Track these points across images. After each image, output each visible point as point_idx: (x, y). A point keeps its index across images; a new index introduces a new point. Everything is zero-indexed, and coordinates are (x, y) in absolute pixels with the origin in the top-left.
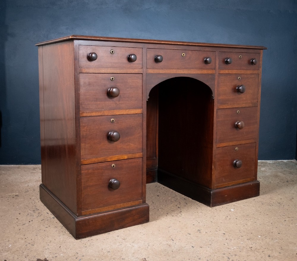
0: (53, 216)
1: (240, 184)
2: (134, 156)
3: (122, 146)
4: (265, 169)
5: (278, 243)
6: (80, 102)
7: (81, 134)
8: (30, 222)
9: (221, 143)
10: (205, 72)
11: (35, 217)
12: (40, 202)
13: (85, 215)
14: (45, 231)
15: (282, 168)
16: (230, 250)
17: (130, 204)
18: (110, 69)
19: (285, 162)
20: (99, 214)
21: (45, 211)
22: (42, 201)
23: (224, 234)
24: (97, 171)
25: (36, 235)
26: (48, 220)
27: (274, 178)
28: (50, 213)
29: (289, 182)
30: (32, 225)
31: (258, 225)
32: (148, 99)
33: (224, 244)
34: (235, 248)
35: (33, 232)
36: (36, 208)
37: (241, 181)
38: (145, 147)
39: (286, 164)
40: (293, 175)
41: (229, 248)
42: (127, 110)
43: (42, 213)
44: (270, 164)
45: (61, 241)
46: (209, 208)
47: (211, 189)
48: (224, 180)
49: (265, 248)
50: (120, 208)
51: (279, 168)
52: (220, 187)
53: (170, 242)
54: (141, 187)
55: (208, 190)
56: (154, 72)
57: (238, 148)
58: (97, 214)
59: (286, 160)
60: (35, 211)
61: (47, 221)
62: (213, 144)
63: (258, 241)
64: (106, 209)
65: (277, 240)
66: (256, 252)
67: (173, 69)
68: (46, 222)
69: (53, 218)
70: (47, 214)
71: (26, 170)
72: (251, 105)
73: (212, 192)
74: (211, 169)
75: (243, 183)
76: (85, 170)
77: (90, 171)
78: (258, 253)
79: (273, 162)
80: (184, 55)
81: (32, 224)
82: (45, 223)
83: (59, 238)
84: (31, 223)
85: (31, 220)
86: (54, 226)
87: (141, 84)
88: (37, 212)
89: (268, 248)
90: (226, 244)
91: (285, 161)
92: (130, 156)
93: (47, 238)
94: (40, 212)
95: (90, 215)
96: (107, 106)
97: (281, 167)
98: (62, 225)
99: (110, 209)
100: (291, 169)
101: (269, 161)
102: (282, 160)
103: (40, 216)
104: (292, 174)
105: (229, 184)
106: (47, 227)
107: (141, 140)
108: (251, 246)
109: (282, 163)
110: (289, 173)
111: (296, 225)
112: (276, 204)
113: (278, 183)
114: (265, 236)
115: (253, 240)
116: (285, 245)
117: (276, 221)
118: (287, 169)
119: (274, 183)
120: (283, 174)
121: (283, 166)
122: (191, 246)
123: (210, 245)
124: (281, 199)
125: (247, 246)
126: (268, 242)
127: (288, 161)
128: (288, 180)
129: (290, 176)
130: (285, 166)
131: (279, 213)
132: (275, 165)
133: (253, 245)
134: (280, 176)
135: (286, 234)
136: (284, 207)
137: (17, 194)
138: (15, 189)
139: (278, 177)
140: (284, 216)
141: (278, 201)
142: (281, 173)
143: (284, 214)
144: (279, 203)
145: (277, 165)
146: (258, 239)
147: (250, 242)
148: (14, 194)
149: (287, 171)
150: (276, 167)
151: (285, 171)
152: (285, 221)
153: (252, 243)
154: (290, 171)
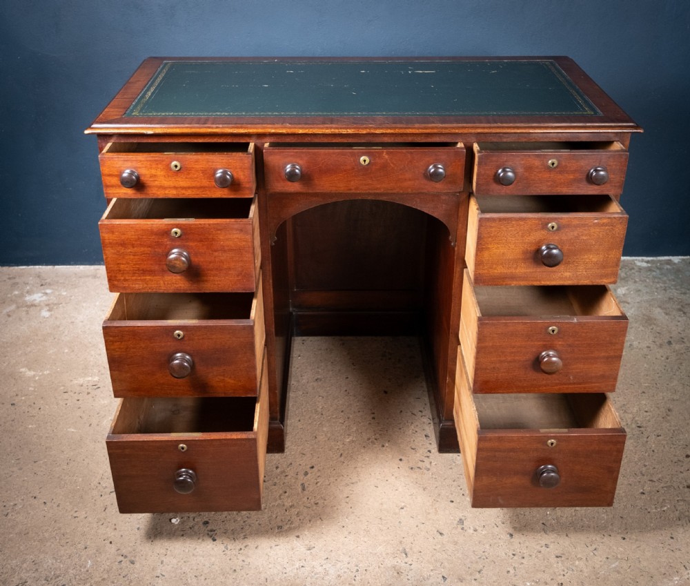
4: (627, 292)
5: (618, 572)
15: (665, 290)
19: (675, 264)
27: (641, 327)
29: (674, 345)
33: (508, 572)
39: (677, 271)
40: (684, 318)
44: (640, 269)
51: (658, 286)
53: (400, 562)
59: (680, 257)
63: (577, 563)
65: (617, 563)
79: (648, 262)
90: (512, 572)
91: (676, 259)
97: (664, 282)
100: (685, 293)
101: (640, 258)
102: (671, 258)
104: (684, 313)
108: (561, 579)
109: (669, 267)
110: (679, 307)
111: (665, 508)
112: (632, 429)
113: (648, 347)
114: (594, 547)
115: (568, 559)
116: (630, 581)
117: (625, 492)
118: (675, 293)
119: (640, 349)
120: (663, 314)
121: (669, 280)
122: (441, 576)
123: (479, 572)
124: (646, 412)
125: (552, 579)
126: (597, 566)
127: (683, 260)
128: (671, 337)
129: (680, 319)
130: (674, 281)
131: (635, 462)
132: (651, 276)
133: (565, 577)
134: (655, 319)
135: (637, 542)
136: (647, 442)
137: (96, 379)
138: (92, 359)
139: (650, 325)
140: (643, 475)
141: (637, 419)
142: (660, 307)
143: (644, 469)
144: (639, 427)
145: (654, 277)
146: (578, 556)
147: (560, 564)
148: (90, 378)
149: (675, 299)
150: (651, 284)
151: (670, 299)
152: (644, 493)
153: (564, 571)
154: (681, 302)
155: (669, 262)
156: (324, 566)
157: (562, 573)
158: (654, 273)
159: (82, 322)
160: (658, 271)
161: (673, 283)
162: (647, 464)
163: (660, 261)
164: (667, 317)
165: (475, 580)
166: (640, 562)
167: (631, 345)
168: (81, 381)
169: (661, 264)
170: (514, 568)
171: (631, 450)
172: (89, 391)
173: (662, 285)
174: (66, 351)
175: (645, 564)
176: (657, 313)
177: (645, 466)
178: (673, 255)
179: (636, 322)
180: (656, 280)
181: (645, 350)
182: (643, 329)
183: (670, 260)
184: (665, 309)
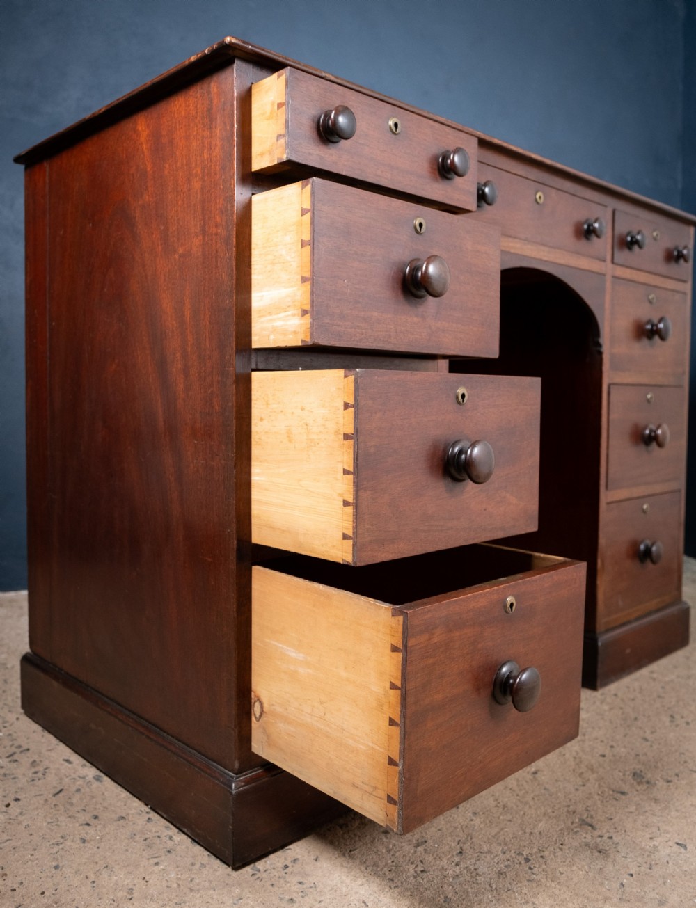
0: (91, 772)
8: (8, 806)
10: (584, 263)
11: (23, 781)
12: (25, 719)
14: (84, 841)
21: (53, 754)
22: (32, 716)
25: (56, 867)
26: (78, 790)
28: (75, 758)
30: (20, 818)
35: (37, 855)
36: (16, 744)
43: (46, 763)
45: (175, 885)
48: (620, 603)
60: (15, 757)
61: (78, 796)
67: (515, 238)
68: (74, 801)
69: (97, 779)
70: (66, 764)
72: (672, 380)
80: (540, 197)
81: (21, 813)
82: (72, 804)
83: (156, 868)
84: (15, 809)
85: (13, 796)
88: (25, 759)
93: (105, 874)
94: (35, 757)
98: (147, 809)
103: (40, 775)
106: (88, 825)
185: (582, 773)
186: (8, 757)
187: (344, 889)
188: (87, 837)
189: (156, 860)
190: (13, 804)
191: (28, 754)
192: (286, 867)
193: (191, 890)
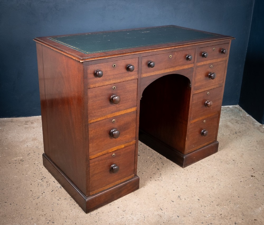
0: (59, 185)
1: (204, 147)
2: (129, 144)
3: (120, 139)
5: (240, 208)
6: (89, 112)
7: (90, 137)
9: (193, 119)
10: (186, 67)
11: (45, 187)
12: (44, 167)
13: (93, 195)
15: (230, 116)
16: (206, 218)
17: (125, 179)
18: (113, 80)
19: (230, 108)
20: (103, 192)
21: (51, 179)
22: (45, 167)
23: (199, 200)
24: (101, 162)
25: (53, 210)
26: (57, 190)
27: (225, 128)
28: (56, 181)
29: (238, 134)
30: (45, 197)
31: (222, 187)
32: (141, 98)
33: (201, 212)
34: (209, 215)
35: (49, 207)
37: (206, 144)
38: (138, 136)
39: (232, 110)
40: (239, 125)
41: (205, 217)
42: (125, 111)
43: (50, 182)
45: (75, 216)
46: (181, 168)
47: (184, 154)
48: (193, 146)
49: (231, 215)
50: (118, 183)
51: (227, 115)
52: (190, 152)
53: (160, 212)
54: (134, 166)
55: (182, 155)
56: (147, 75)
57: (206, 120)
58: (102, 192)
60: (43, 180)
61: (56, 192)
62: (187, 122)
63: (225, 206)
64: (108, 187)
65: (239, 205)
66: (225, 220)
67: (162, 69)
68: (56, 193)
69: (60, 187)
70: (54, 182)
71: (19, 125)
72: (218, 86)
73: (184, 157)
74: (185, 140)
75: (207, 145)
76: (93, 163)
77: (96, 163)
78: (226, 220)
80: (171, 56)
82: (55, 194)
83: (71, 212)
84: (44, 195)
85: (43, 191)
86: (64, 198)
87: (137, 87)
89: (233, 214)
90: (202, 212)
91: (231, 106)
92: (126, 144)
93: (62, 213)
95: (96, 194)
96: (109, 110)
97: (229, 114)
98: (71, 197)
99: (111, 186)
100: (237, 117)
102: (229, 106)
103: (48, 185)
104: (238, 123)
105: (196, 148)
106: (58, 200)
107: (135, 130)
108: (220, 213)
109: (229, 109)
110: (236, 121)
111: (250, 186)
112: (231, 161)
113: (229, 135)
114: (229, 201)
115: (221, 206)
116: (245, 211)
117: (235, 182)
118: (233, 117)
119: (226, 136)
120: (231, 124)
121: (230, 113)
122: (176, 216)
123: (190, 213)
124: (234, 155)
125: (217, 213)
126: (232, 207)
127: (233, 107)
128: (236, 131)
129: (237, 125)
130: (232, 113)
131: (236, 172)
132: (223, 112)
133: (222, 212)
134: (229, 126)
135: (244, 198)
136: (238, 165)
137: (21, 158)
138: (18, 151)
139: (228, 128)
140: (239, 176)
141: (232, 158)
142: (229, 122)
143: (239, 174)
144: (233, 160)
145: (225, 113)
146: (225, 204)
147: (219, 208)
148: (19, 158)
149: (234, 119)
150: (224, 115)
151: (232, 119)
152: (241, 182)
153: (221, 210)
154: (236, 120)
155: (228, 108)
156: (131, 217)
157: (220, 210)
158: (224, 111)
159: (11, 138)
160: (225, 111)
161: (232, 114)
162: (240, 172)
163: (225, 107)
164: (233, 125)
165: (190, 216)
166: (246, 204)
167: (223, 135)
168: (15, 159)
169: (226, 108)
170: (203, 210)
171: (233, 168)
172: (20, 162)
173: (228, 115)
174: (6, 149)
175: (248, 204)
176: (229, 124)
177: (239, 173)
178: (229, 105)
179: (223, 127)
180: (226, 113)
181: (228, 136)
182: (226, 129)
183: (229, 107)
184: (231, 122)
185: (166, 195)
186: (41, 180)
187: (107, 220)
188: (58, 203)
189: (72, 210)
190: (43, 193)
191: (46, 179)
192: (97, 214)
193: (78, 218)
